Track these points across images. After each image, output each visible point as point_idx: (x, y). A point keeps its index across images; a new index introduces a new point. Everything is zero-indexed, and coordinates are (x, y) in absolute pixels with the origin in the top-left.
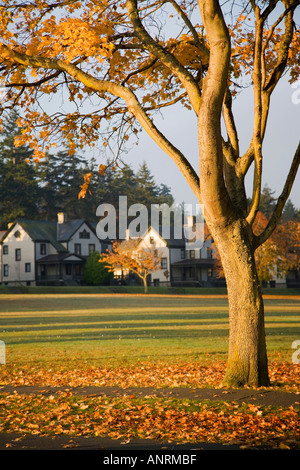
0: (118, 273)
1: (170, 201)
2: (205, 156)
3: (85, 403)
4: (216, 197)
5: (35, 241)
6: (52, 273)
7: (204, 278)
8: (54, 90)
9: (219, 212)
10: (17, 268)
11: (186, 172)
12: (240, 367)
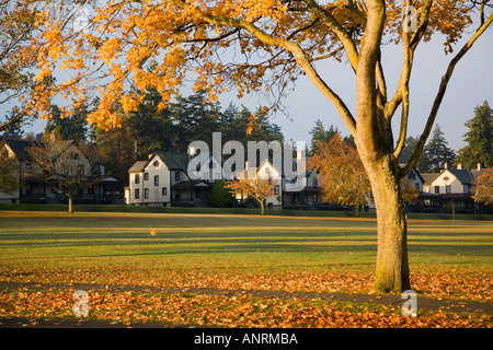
0: (239, 197)
1: (280, 138)
2: (362, 101)
3: (264, 304)
4: (370, 135)
5: (171, 170)
6: (185, 196)
7: (310, 203)
8: (227, 45)
9: (372, 147)
10: (156, 192)
11: (344, 114)
12: (387, 276)
